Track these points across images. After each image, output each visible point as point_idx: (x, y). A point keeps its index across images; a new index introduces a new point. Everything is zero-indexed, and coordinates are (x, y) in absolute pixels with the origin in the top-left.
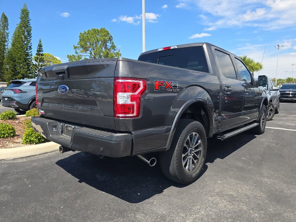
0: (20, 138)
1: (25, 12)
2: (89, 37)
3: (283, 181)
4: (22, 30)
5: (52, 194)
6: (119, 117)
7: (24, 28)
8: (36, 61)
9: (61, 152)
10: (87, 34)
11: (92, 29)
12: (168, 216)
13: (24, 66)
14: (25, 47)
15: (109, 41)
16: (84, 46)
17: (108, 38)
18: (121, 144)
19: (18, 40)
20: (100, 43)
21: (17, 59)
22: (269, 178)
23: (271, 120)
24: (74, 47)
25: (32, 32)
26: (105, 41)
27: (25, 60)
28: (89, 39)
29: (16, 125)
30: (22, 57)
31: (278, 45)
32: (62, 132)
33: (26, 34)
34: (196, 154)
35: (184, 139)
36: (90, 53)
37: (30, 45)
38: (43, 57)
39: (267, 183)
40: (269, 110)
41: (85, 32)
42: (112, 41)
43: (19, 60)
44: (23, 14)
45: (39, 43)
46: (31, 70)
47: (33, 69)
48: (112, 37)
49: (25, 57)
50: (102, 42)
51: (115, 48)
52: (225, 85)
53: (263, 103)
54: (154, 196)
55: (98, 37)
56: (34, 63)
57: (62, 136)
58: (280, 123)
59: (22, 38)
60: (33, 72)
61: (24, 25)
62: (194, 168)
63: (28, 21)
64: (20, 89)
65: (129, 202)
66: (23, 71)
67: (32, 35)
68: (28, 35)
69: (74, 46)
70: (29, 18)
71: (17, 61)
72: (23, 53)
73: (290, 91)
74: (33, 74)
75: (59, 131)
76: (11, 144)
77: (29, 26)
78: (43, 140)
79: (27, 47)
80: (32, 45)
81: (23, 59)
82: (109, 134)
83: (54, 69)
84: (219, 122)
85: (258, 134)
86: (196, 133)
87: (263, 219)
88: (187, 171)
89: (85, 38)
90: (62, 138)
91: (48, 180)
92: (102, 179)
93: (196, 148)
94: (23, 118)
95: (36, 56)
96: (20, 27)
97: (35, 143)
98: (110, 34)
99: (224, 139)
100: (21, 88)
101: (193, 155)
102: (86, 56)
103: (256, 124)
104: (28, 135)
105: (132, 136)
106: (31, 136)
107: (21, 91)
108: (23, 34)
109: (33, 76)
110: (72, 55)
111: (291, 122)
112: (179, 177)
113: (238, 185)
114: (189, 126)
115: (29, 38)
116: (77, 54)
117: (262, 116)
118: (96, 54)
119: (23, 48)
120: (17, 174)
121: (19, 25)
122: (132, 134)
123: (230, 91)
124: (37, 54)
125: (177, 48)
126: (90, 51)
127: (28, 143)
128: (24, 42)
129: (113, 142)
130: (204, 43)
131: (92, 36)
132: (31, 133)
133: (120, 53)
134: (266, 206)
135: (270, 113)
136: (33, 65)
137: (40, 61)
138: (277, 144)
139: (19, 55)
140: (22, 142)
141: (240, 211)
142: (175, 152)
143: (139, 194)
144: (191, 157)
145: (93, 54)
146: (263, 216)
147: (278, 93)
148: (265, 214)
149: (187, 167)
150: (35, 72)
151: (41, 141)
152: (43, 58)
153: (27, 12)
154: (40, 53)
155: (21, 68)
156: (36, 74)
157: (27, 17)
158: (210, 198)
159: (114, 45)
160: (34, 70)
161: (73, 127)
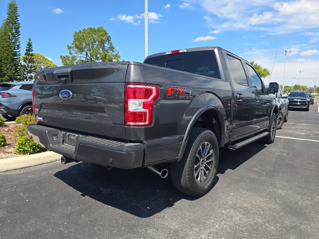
0: (12, 148)
1: (13, 7)
2: (85, 36)
3: (297, 192)
4: (9, 27)
5: (53, 209)
6: (130, 125)
7: (11, 24)
8: (25, 61)
9: (63, 163)
10: (83, 33)
11: (89, 28)
12: (181, 231)
13: (11, 67)
14: (12, 45)
15: (107, 42)
16: (80, 46)
17: (106, 39)
18: (133, 154)
19: (4, 37)
20: (97, 43)
21: (3, 59)
22: (283, 190)
23: (280, 128)
24: (68, 47)
25: (20, 29)
26: (102, 41)
27: (12, 60)
28: (85, 39)
29: (6, 133)
30: (8, 57)
31: (286, 51)
32: (63, 141)
33: (14, 31)
34: (208, 165)
35: (197, 149)
36: (86, 54)
37: (18, 44)
38: (33, 57)
39: (281, 195)
40: (278, 119)
41: (80, 31)
42: (110, 42)
43: (6, 60)
44: (11, 9)
45: (29, 42)
46: (19, 71)
47: (21, 70)
48: (110, 37)
49: (13, 57)
50: (99, 42)
51: (114, 50)
52: (237, 92)
53: (274, 112)
54: (165, 209)
55: (94, 36)
56: (22, 64)
57: (63, 146)
58: (290, 132)
59: (9, 36)
60: (21, 74)
61: (12, 21)
62: (206, 180)
63: (16, 16)
64: (10, 93)
65: (138, 216)
66: (10, 73)
67: (20, 33)
68: (15, 32)
69: (68, 45)
70: (17, 14)
71: (3, 61)
72: (10, 53)
73: (298, 99)
74: (21, 76)
75: (60, 140)
76: (2, 154)
77: (17, 22)
78: (38, 150)
79: (15, 45)
80: (20, 44)
81: (10, 59)
82: (119, 144)
83: (55, 72)
84: (231, 131)
85: (269, 143)
86: (208, 143)
87: (280, 232)
88: (199, 182)
89: (81, 37)
90: (63, 148)
91: (47, 194)
92: (106, 192)
93: (208, 159)
94: (12, 125)
95: (25, 56)
96: (7, 24)
97: (29, 153)
98: (108, 34)
99: (235, 149)
100: (10, 91)
101: (204, 165)
102: (81, 57)
103: (266, 133)
104: (22, 144)
105: (144, 147)
106: (25, 145)
107: (10, 95)
108: (10, 32)
109: (22, 78)
110: (65, 56)
111: (301, 131)
112: (191, 189)
113: (252, 197)
114: (202, 135)
115: (17, 35)
116: (71, 55)
117: (272, 125)
118: (93, 55)
119: (10, 46)
120: (11, 187)
121: (5, 21)
122: (144, 144)
123: (241, 99)
124: (26, 54)
125: (187, 52)
126: (86, 52)
127: (22, 153)
128: (11, 40)
129: (123, 152)
130: (215, 47)
131: (88, 36)
132: (24, 142)
133: (119, 54)
134: (281, 219)
135: (279, 122)
136: (22, 66)
137: (29, 62)
138: (288, 154)
139: (5, 54)
140: (15, 152)
141: (256, 224)
142: (187, 162)
143: (149, 208)
144: (203, 168)
145: (89, 56)
146: (279, 229)
147: (287, 101)
148: (281, 227)
149: (199, 178)
150: (23, 73)
151: (36, 151)
152: (33, 59)
153: (15, 7)
154: (30, 53)
155: (7, 69)
156: (25, 76)
157: (15, 12)
158: (223, 211)
159: (113, 46)
160: (23, 71)
161: (76, 136)
